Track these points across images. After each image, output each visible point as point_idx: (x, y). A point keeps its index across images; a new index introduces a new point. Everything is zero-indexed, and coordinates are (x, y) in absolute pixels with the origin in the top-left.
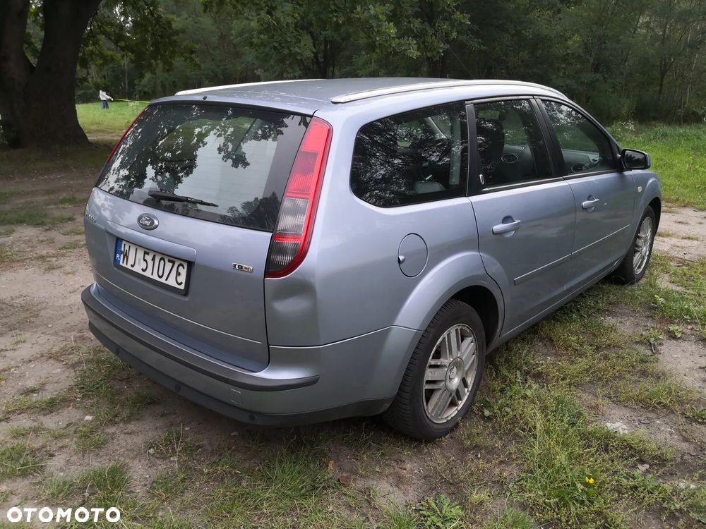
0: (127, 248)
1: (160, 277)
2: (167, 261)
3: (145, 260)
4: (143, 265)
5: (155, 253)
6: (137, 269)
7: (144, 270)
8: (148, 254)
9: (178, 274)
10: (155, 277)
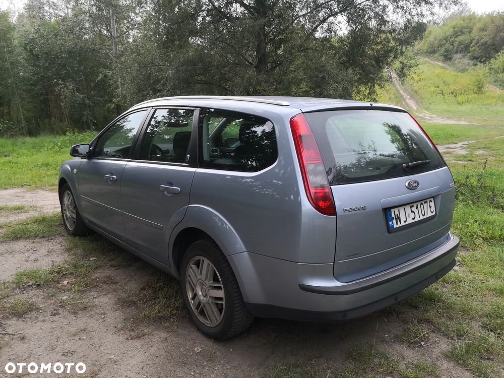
0: (397, 212)
1: (424, 215)
2: (423, 203)
3: (412, 212)
4: (412, 215)
5: (416, 203)
6: (410, 221)
7: (413, 219)
8: (413, 206)
9: (430, 207)
10: (422, 217)
